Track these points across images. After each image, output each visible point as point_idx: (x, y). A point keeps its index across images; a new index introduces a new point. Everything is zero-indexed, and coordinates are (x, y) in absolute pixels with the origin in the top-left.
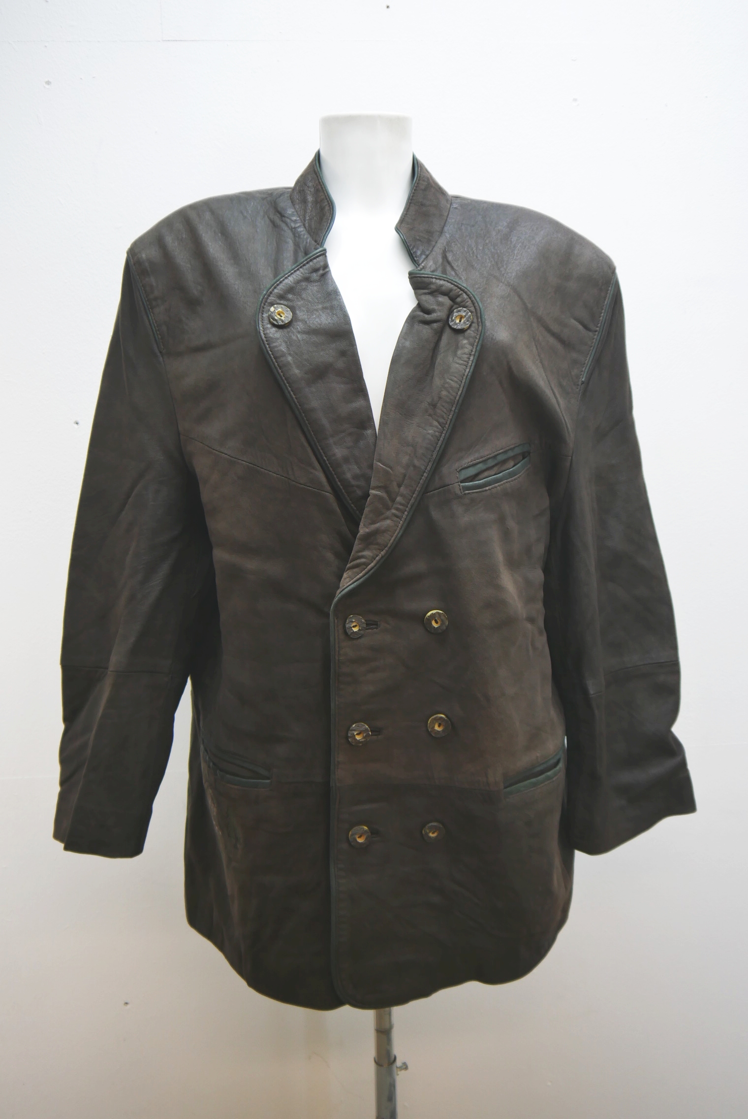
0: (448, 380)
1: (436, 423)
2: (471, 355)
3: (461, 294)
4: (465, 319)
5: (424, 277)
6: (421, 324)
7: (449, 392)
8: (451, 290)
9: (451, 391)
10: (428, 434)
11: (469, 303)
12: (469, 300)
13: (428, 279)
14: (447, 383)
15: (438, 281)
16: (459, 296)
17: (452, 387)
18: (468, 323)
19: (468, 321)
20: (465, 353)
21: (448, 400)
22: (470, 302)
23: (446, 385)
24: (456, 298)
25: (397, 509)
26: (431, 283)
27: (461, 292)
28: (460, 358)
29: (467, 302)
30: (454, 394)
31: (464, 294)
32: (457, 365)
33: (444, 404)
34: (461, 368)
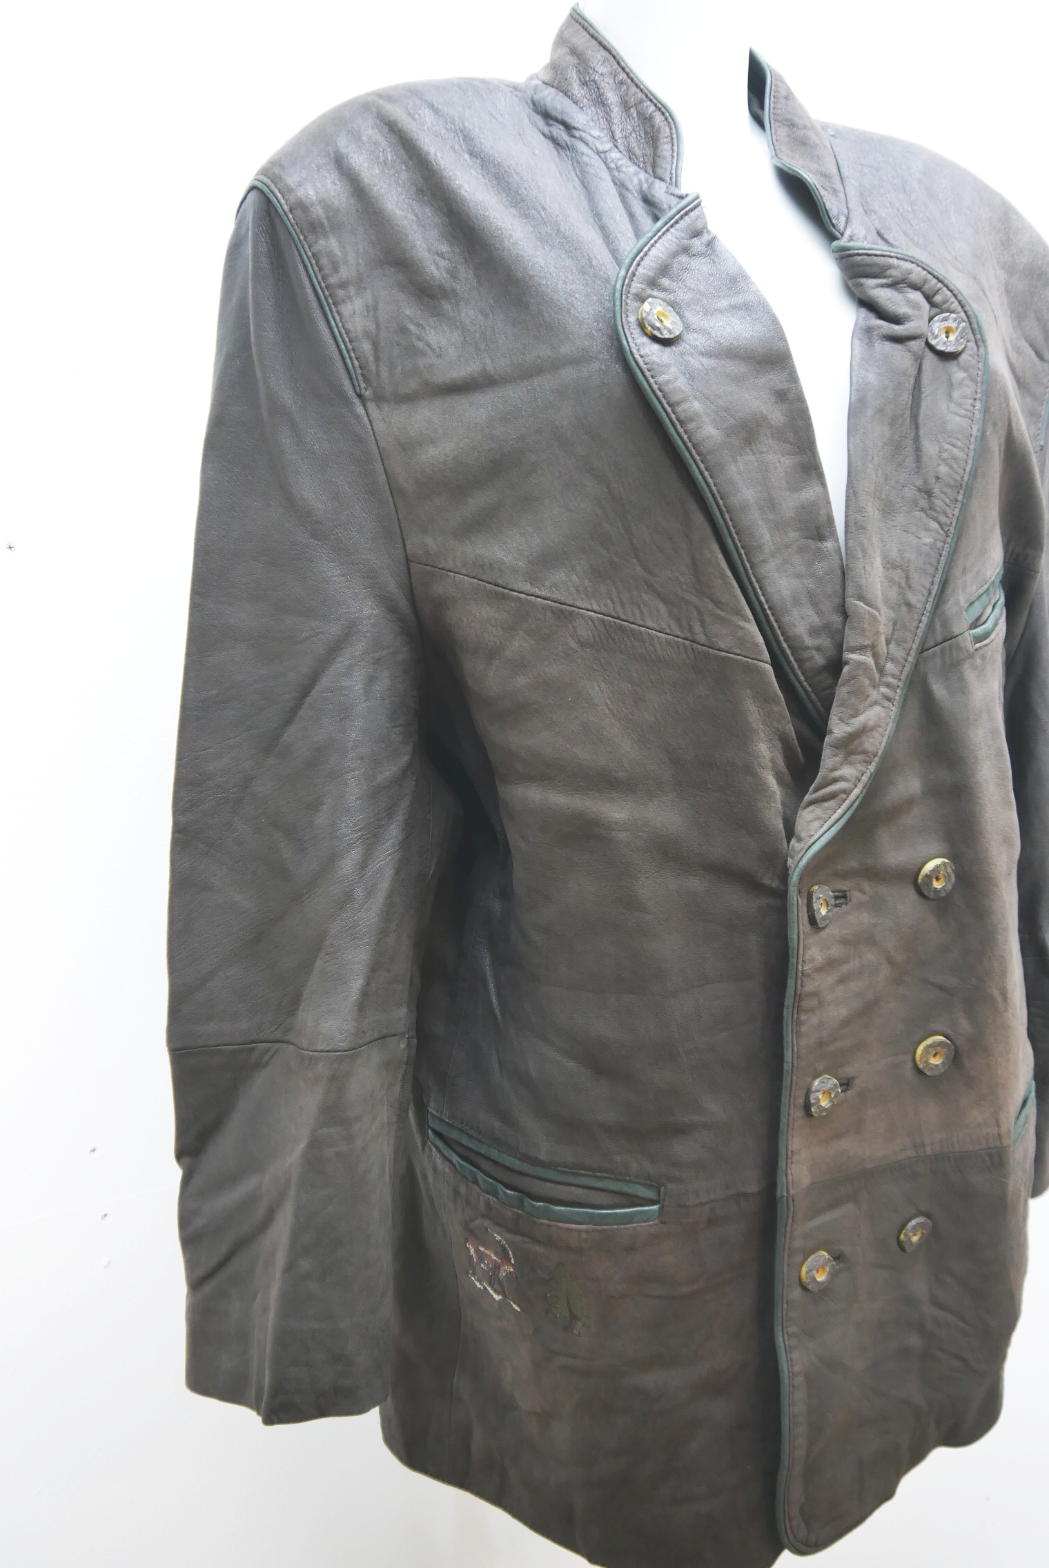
0: (947, 446)
1: (934, 525)
2: (975, 399)
3: (941, 289)
4: (957, 334)
5: (876, 255)
6: (888, 343)
7: (952, 468)
8: (925, 281)
9: (955, 466)
10: (925, 544)
11: (956, 305)
12: (953, 299)
13: (883, 258)
14: (946, 450)
15: (902, 263)
16: (937, 292)
17: (955, 459)
18: (962, 340)
19: (962, 338)
20: (966, 397)
21: (953, 483)
22: (956, 303)
23: (945, 455)
24: (934, 296)
25: (888, 685)
26: (890, 267)
27: (940, 285)
28: (959, 405)
29: (952, 303)
30: (961, 471)
31: (945, 289)
32: (958, 418)
33: (945, 489)
34: (964, 422)
